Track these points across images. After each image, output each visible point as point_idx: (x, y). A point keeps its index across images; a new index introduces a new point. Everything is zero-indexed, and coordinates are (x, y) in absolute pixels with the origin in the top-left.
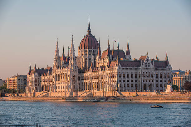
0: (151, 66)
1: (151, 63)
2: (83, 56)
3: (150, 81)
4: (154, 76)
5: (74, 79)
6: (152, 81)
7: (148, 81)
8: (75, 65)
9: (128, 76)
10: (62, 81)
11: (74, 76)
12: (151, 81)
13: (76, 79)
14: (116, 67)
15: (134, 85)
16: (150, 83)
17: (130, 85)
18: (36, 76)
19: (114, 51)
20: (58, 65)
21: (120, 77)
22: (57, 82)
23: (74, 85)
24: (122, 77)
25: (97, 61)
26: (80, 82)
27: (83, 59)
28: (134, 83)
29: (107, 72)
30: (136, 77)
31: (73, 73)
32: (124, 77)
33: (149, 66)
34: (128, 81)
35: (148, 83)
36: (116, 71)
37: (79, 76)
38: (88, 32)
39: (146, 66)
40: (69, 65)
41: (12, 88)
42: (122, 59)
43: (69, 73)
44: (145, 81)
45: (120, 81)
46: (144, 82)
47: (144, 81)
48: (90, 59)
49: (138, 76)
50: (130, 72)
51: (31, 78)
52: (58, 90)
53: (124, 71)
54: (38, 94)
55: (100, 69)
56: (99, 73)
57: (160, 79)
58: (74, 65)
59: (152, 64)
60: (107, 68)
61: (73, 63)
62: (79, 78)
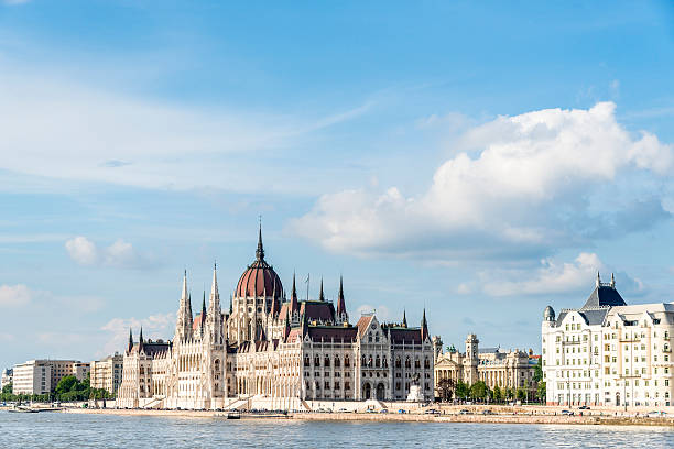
0: (383, 340)
1: (381, 333)
2: (242, 314)
3: (378, 376)
4: (389, 363)
5: (217, 368)
6: (385, 376)
7: (375, 375)
8: (220, 336)
9: (327, 363)
10: (193, 372)
11: (217, 362)
12: (382, 375)
13: (223, 368)
14: (298, 341)
15: (342, 386)
16: (378, 380)
17: (332, 385)
18: (142, 359)
19: (308, 303)
20: (186, 335)
21: (307, 364)
22: (181, 374)
23: (217, 381)
24: (312, 366)
25: (270, 326)
26: (231, 376)
27: (242, 320)
28: (342, 381)
29: (281, 353)
30: (347, 365)
31: (215, 353)
32: (317, 365)
33: (377, 340)
34: (327, 374)
35: (375, 380)
36: (298, 352)
37: (230, 360)
38: (257, 256)
39: (370, 339)
40: (207, 336)
41: (100, 386)
42: (315, 323)
43: (206, 354)
44: (367, 375)
45: (307, 374)
46: (365, 379)
47: (364, 375)
48: (259, 321)
49: (351, 363)
50: (332, 353)
51: (131, 363)
52: (182, 393)
53: (317, 351)
54: (142, 403)
55: (271, 345)
56: (270, 354)
57: (405, 371)
58: (216, 335)
59: (386, 334)
60: (281, 343)
61: (216, 331)
62: (229, 365)
